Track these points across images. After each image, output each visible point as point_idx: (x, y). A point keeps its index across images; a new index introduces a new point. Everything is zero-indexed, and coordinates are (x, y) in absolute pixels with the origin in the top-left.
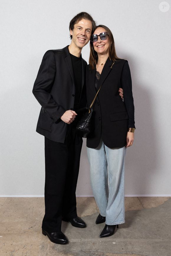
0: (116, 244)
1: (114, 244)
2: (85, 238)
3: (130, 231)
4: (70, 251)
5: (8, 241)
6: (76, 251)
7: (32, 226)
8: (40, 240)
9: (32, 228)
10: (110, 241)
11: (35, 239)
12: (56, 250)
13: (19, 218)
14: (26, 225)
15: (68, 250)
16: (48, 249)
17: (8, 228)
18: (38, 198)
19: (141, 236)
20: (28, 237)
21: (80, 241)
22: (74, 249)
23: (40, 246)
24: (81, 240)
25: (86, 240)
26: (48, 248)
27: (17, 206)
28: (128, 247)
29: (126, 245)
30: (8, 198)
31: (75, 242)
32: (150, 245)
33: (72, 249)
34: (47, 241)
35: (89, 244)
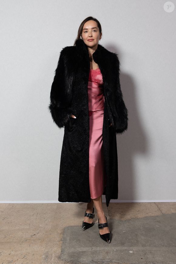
0: (133, 254)
1: (131, 253)
2: (96, 247)
3: (150, 239)
4: (79, 262)
5: (6, 250)
6: (86, 261)
7: (35, 233)
8: (43, 249)
9: (34, 236)
10: (126, 250)
11: (37, 248)
12: (63, 260)
13: (21, 225)
14: (29, 232)
15: (77, 260)
16: (52, 260)
17: (7, 236)
18: (43, 204)
19: (163, 244)
20: (30, 246)
21: (90, 250)
22: (84, 260)
23: (44, 256)
24: (92, 249)
25: (98, 249)
26: (53, 258)
27: (19, 212)
28: (148, 257)
29: (145, 254)
30: (10, 204)
31: (85, 251)
32: (174, 254)
33: (81, 259)
34: (52, 250)
35: (102, 253)
